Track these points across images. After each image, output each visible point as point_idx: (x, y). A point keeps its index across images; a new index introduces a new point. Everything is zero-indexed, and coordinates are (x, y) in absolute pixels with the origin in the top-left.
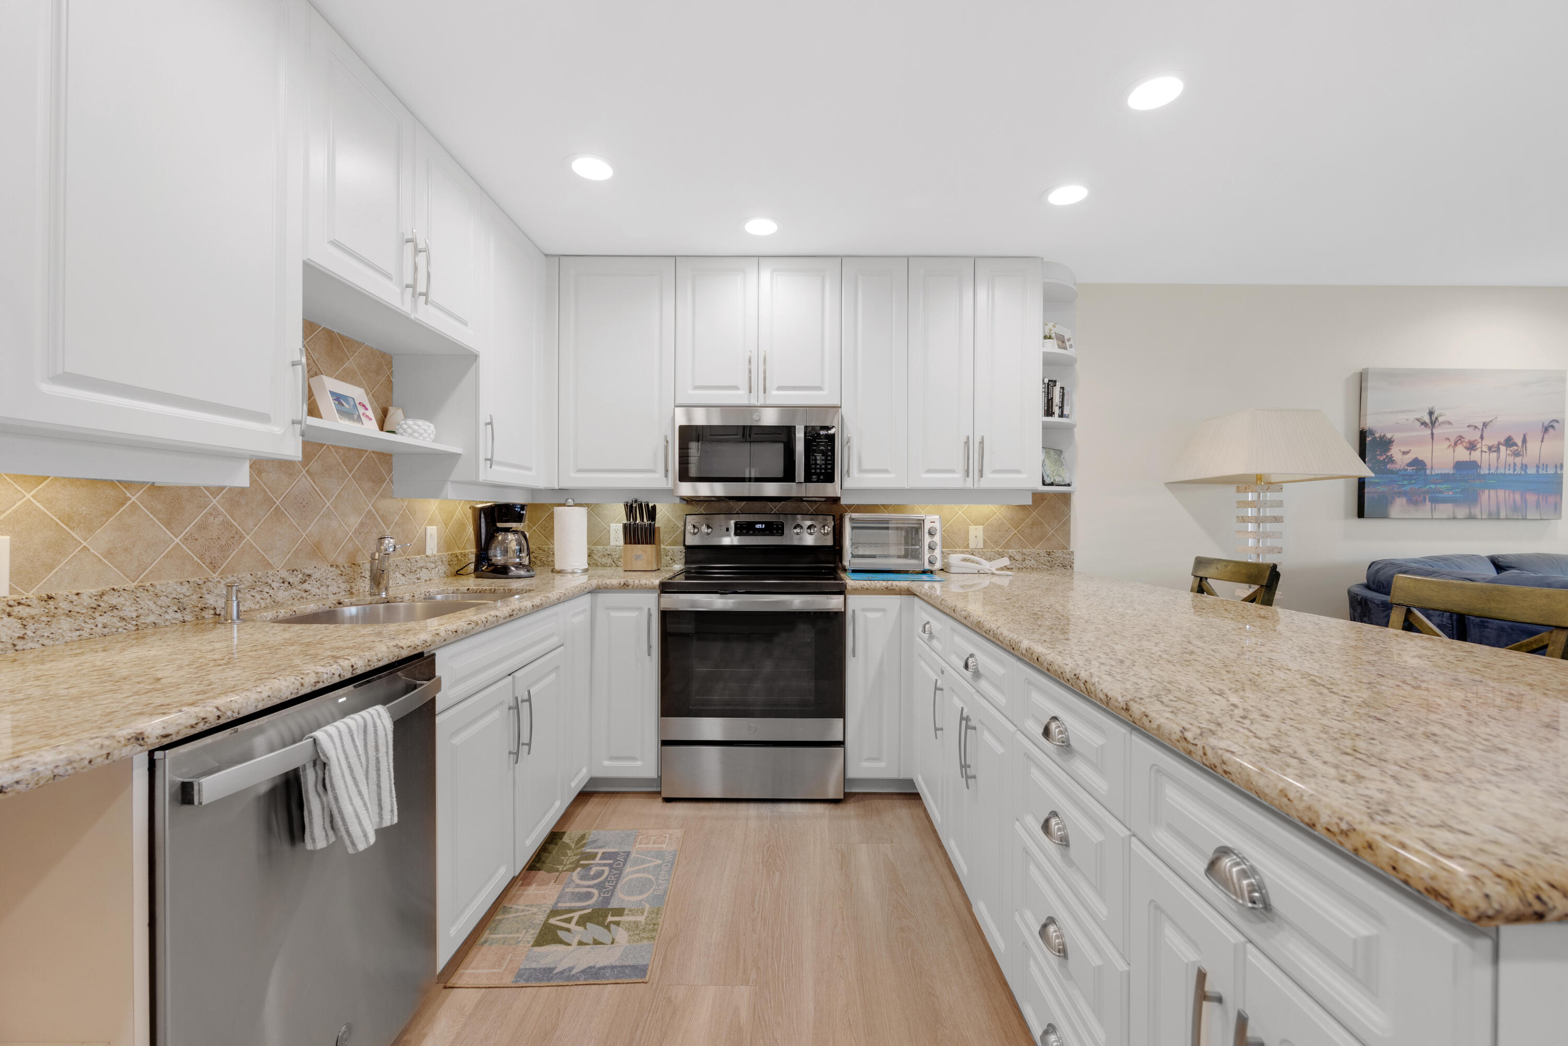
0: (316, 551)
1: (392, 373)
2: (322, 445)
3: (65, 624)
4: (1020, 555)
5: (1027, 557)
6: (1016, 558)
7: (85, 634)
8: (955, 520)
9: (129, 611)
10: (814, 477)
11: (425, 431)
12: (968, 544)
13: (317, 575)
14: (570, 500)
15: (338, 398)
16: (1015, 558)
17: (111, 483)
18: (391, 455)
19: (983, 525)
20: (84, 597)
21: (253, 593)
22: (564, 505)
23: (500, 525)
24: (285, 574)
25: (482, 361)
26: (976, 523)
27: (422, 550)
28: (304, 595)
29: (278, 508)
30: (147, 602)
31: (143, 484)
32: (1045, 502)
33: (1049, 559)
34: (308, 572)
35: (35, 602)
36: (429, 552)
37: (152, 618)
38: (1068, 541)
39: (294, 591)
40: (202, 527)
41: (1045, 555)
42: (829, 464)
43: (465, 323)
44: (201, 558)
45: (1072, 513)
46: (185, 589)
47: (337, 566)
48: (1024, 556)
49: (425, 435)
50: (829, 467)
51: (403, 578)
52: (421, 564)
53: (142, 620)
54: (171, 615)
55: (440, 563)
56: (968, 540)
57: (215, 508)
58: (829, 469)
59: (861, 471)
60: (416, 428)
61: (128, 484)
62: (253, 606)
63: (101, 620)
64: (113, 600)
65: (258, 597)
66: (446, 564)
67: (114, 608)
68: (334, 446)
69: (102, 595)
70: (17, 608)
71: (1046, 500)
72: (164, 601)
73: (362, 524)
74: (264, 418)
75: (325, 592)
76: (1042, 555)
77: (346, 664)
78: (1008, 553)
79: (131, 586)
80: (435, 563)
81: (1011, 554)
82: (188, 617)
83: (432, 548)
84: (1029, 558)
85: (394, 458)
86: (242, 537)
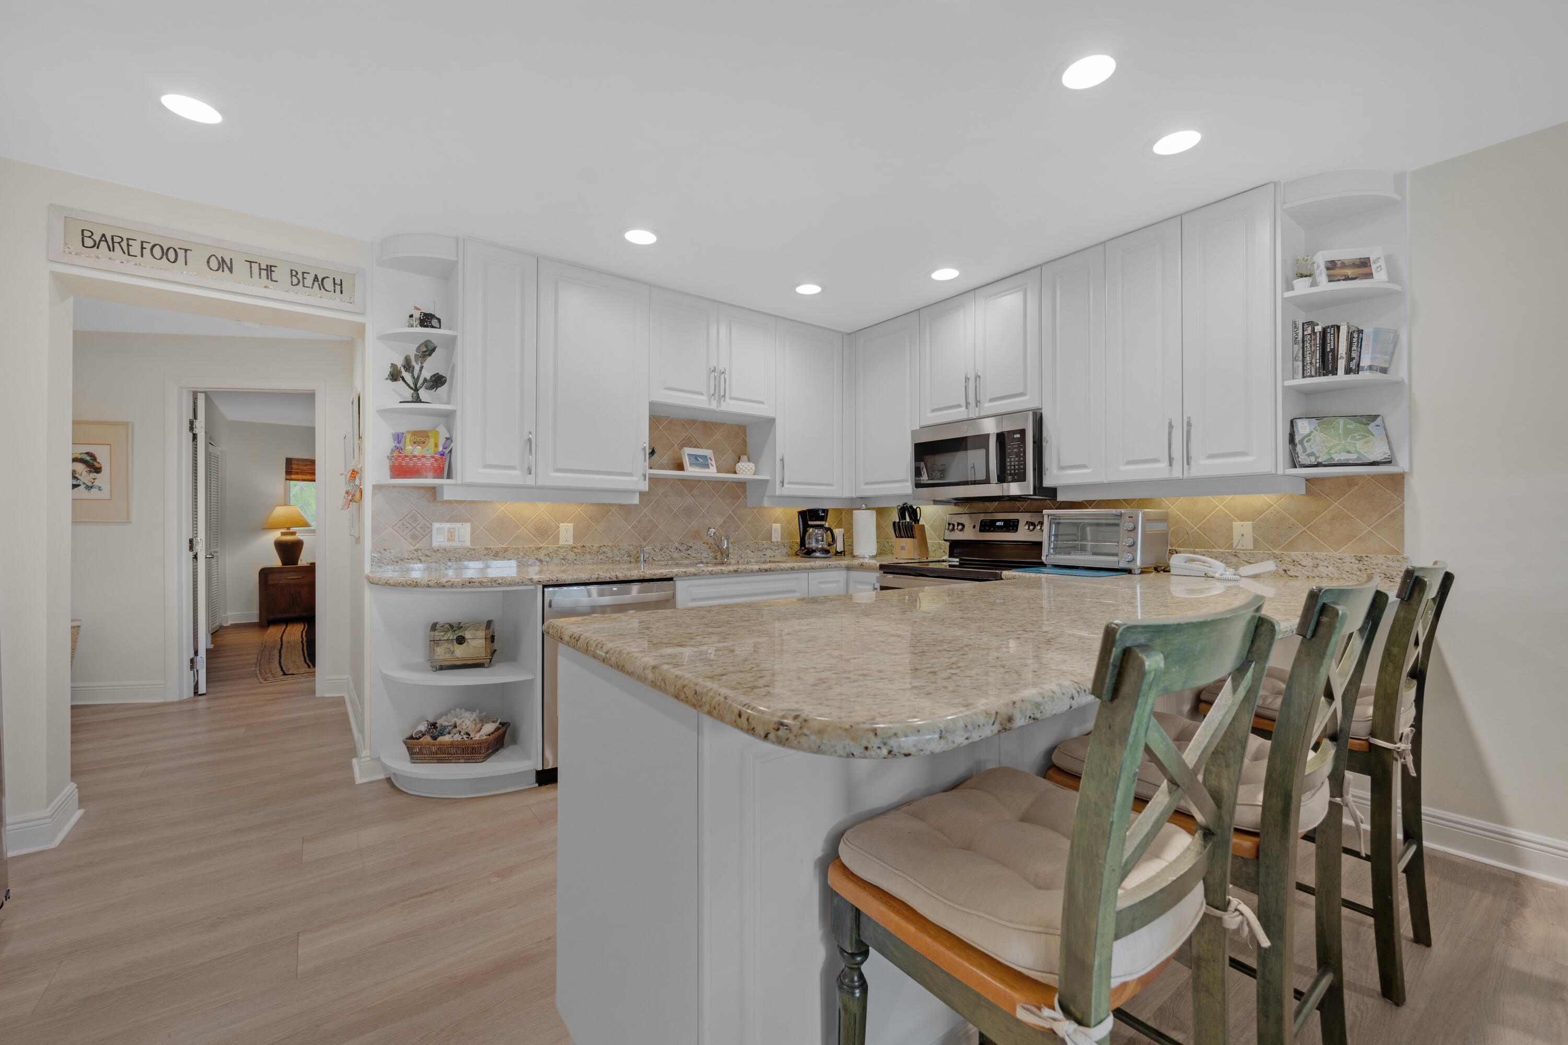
0: (696, 535)
1: (746, 436)
2: (700, 481)
3: (588, 557)
4: (1309, 560)
5: (1321, 563)
6: (1303, 563)
7: (595, 561)
8: (1213, 515)
9: (610, 555)
10: (1010, 477)
11: (746, 468)
12: (1232, 544)
13: (695, 547)
14: (863, 505)
15: (696, 457)
16: (1301, 562)
17: (606, 504)
18: (745, 483)
19: (1253, 520)
20: (595, 547)
21: (661, 553)
22: (859, 509)
23: (810, 523)
24: (677, 545)
25: (777, 421)
26: (1242, 518)
27: (769, 537)
28: (688, 556)
29: (675, 513)
30: (616, 552)
31: (616, 504)
32: (1356, 488)
33: (1361, 566)
34: (690, 545)
35: (579, 547)
36: (774, 539)
37: (618, 559)
38: (1401, 542)
39: (682, 554)
40: (640, 522)
41: (1353, 560)
42: (1021, 464)
43: (762, 403)
44: (639, 535)
45: (1408, 503)
46: (631, 548)
47: (707, 544)
48: (1315, 562)
49: (747, 471)
50: (1022, 467)
51: (752, 553)
52: (765, 546)
53: (614, 558)
54: (625, 558)
55: (783, 547)
56: (1232, 539)
57: (645, 514)
58: (1022, 469)
59: (1062, 468)
60: (741, 467)
61: (611, 505)
62: (661, 559)
63: (600, 557)
64: (604, 549)
65: (664, 555)
66: (788, 547)
67: (604, 552)
68: (707, 481)
69: (600, 547)
70: (574, 549)
71: (1357, 485)
72: (622, 552)
73: (725, 522)
74: (630, 475)
75: (700, 556)
76: (1348, 560)
77: (613, 574)
78: (1289, 556)
79: (610, 544)
80: (778, 546)
81: (1295, 558)
82: (632, 560)
83: (776, 537)
84: (1326, 564)
85: (747, 484)
86: (657, 527)
